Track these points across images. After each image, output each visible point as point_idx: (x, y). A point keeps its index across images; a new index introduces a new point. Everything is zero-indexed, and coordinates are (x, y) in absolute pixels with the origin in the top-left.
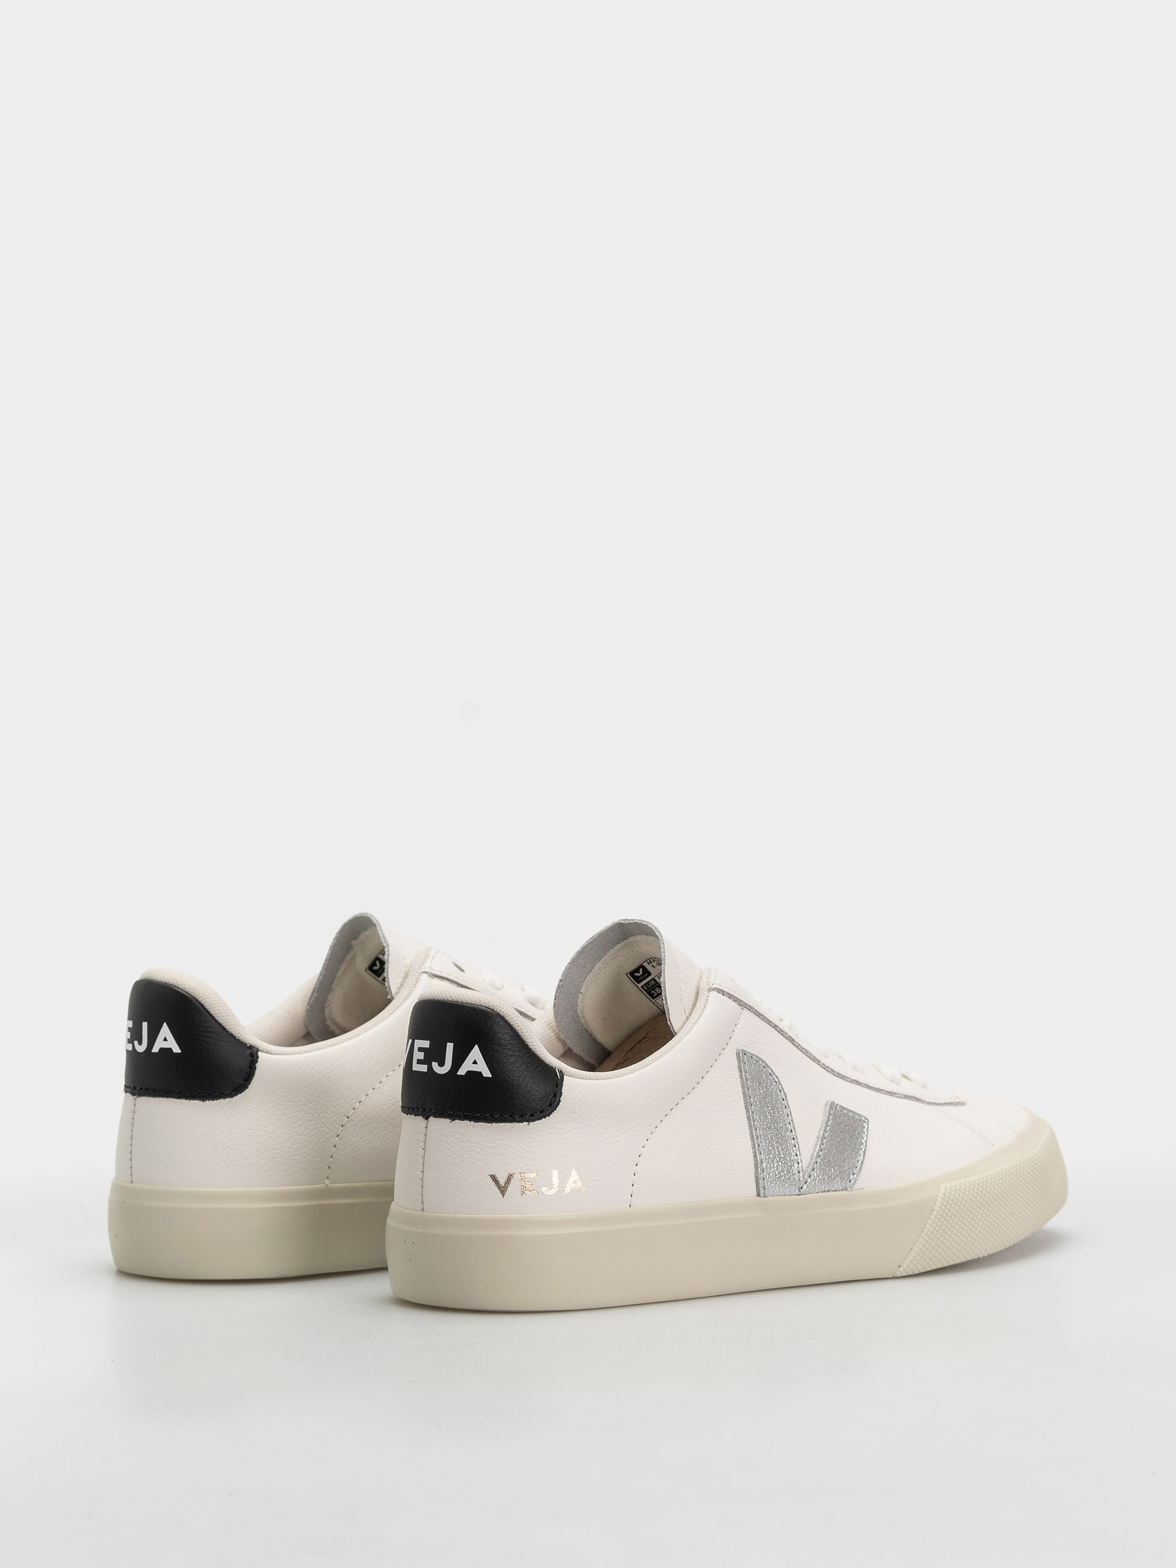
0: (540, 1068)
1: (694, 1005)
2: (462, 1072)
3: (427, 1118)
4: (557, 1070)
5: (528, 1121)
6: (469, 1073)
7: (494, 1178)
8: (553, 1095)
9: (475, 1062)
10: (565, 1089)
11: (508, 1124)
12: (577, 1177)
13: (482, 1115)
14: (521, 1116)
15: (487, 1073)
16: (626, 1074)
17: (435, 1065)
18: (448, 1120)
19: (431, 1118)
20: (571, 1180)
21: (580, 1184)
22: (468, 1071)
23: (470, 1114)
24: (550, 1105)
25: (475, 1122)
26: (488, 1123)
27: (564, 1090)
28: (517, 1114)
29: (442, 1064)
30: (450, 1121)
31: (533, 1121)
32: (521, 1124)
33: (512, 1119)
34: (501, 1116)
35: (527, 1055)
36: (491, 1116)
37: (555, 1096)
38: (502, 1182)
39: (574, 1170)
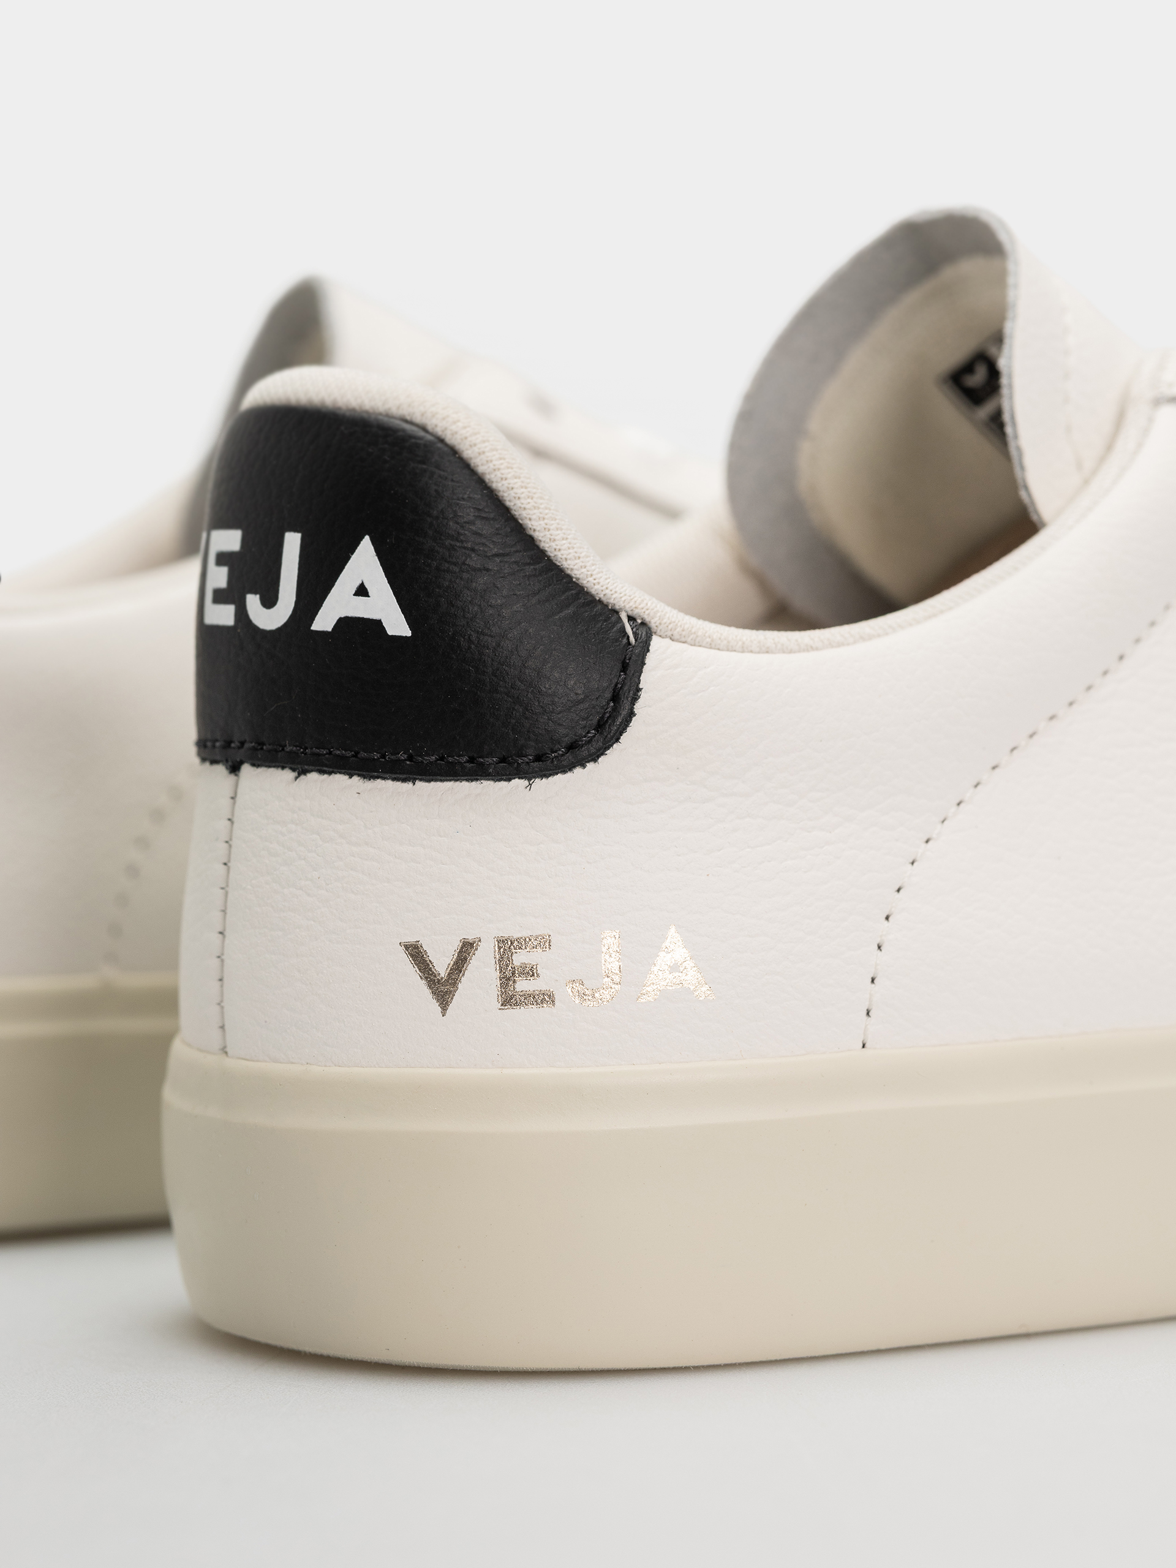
0: (570, 611)
1: (1109, 447)
2: (324, 621)
3: (235, 769)
4: (624, 617)
5: (529, 774)
6: (344, 623)
7: (416, 954)
8: (608, 695)
9: (362, 591)
10: (650, 678)
11: (465, 785)
12: (680, 953)
13: (383, 756)
14: (503, 760)
15: (397, 625)
16: (863, 638)
17: (253, 601)
18: (288, 775)
19: (246, 769)
20: (664, 960)
21: (691, 977)
22: (341, 620)
23: (349, 754)
24: (600, 726)
25: (364, 777)
26: (404, 780)
27: (648, 679)
28: (490, 754)
29: (270, 601)
30: (293, 775)
31: (545, 774)
32: (503, 784)
33: (475, 771)
34: (442, 758)
35: (529, 569)
36: (410, 758)
37: (616, 698)
38: (442, 965)
39: (673, 929)
